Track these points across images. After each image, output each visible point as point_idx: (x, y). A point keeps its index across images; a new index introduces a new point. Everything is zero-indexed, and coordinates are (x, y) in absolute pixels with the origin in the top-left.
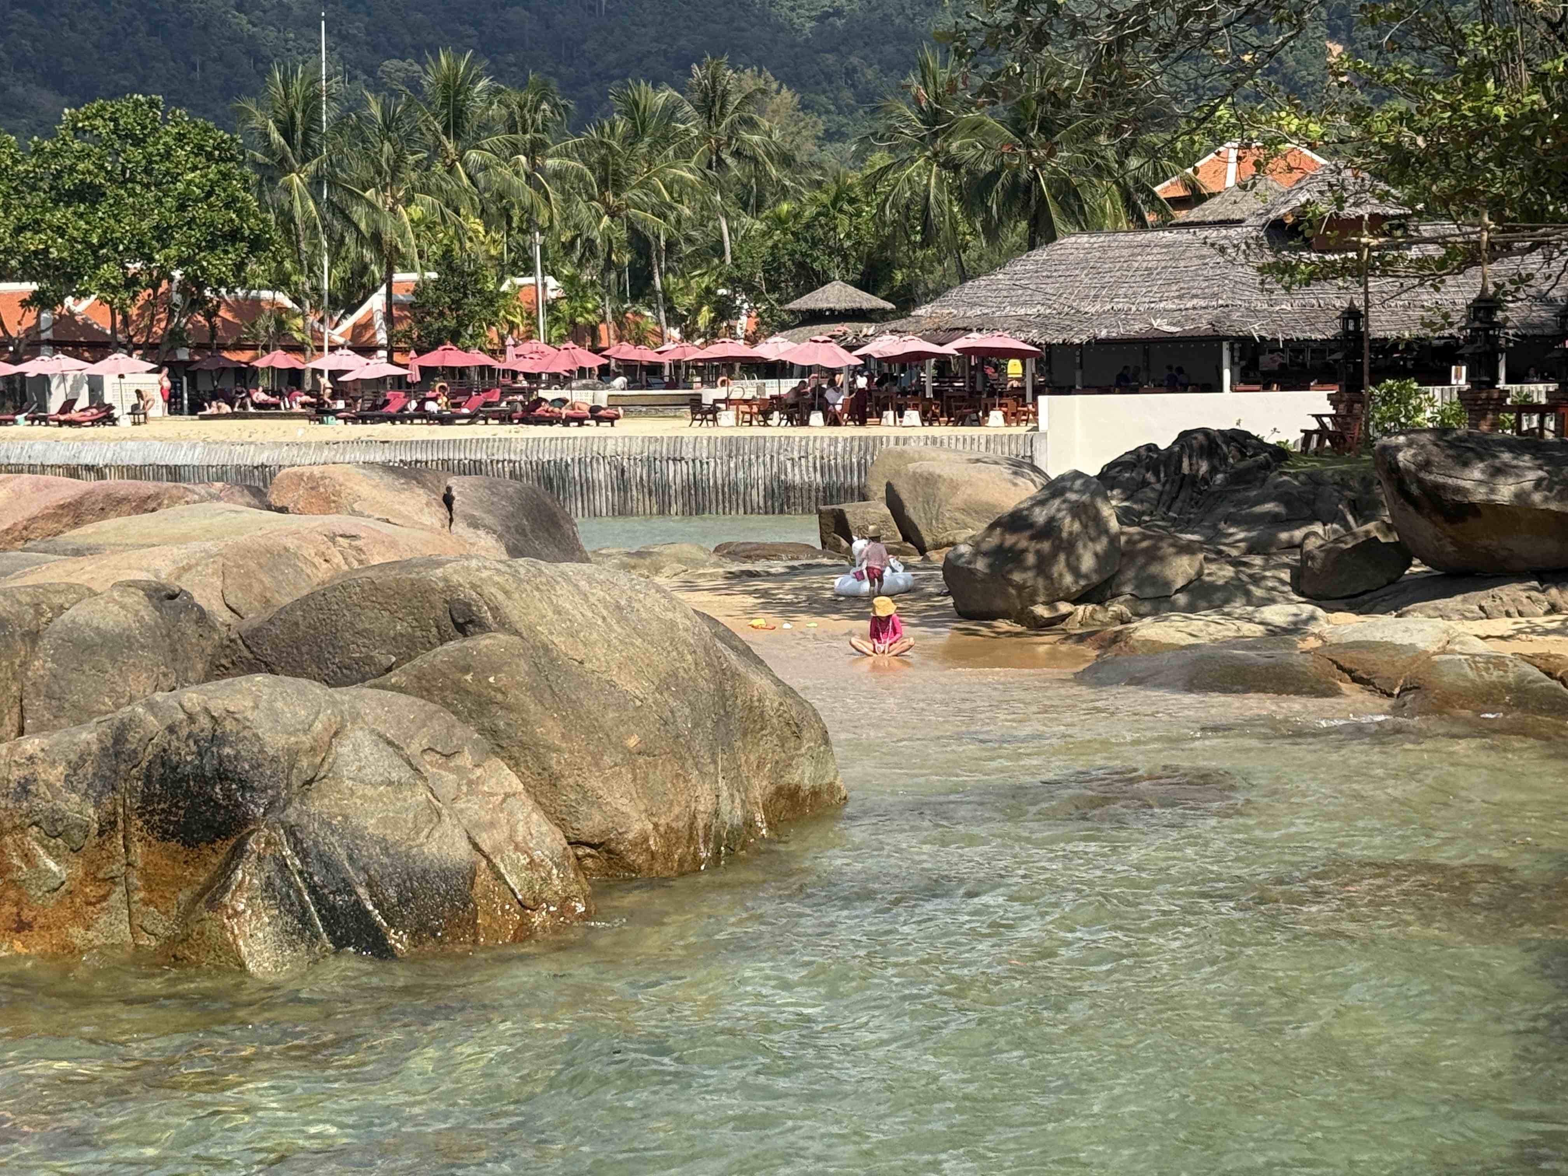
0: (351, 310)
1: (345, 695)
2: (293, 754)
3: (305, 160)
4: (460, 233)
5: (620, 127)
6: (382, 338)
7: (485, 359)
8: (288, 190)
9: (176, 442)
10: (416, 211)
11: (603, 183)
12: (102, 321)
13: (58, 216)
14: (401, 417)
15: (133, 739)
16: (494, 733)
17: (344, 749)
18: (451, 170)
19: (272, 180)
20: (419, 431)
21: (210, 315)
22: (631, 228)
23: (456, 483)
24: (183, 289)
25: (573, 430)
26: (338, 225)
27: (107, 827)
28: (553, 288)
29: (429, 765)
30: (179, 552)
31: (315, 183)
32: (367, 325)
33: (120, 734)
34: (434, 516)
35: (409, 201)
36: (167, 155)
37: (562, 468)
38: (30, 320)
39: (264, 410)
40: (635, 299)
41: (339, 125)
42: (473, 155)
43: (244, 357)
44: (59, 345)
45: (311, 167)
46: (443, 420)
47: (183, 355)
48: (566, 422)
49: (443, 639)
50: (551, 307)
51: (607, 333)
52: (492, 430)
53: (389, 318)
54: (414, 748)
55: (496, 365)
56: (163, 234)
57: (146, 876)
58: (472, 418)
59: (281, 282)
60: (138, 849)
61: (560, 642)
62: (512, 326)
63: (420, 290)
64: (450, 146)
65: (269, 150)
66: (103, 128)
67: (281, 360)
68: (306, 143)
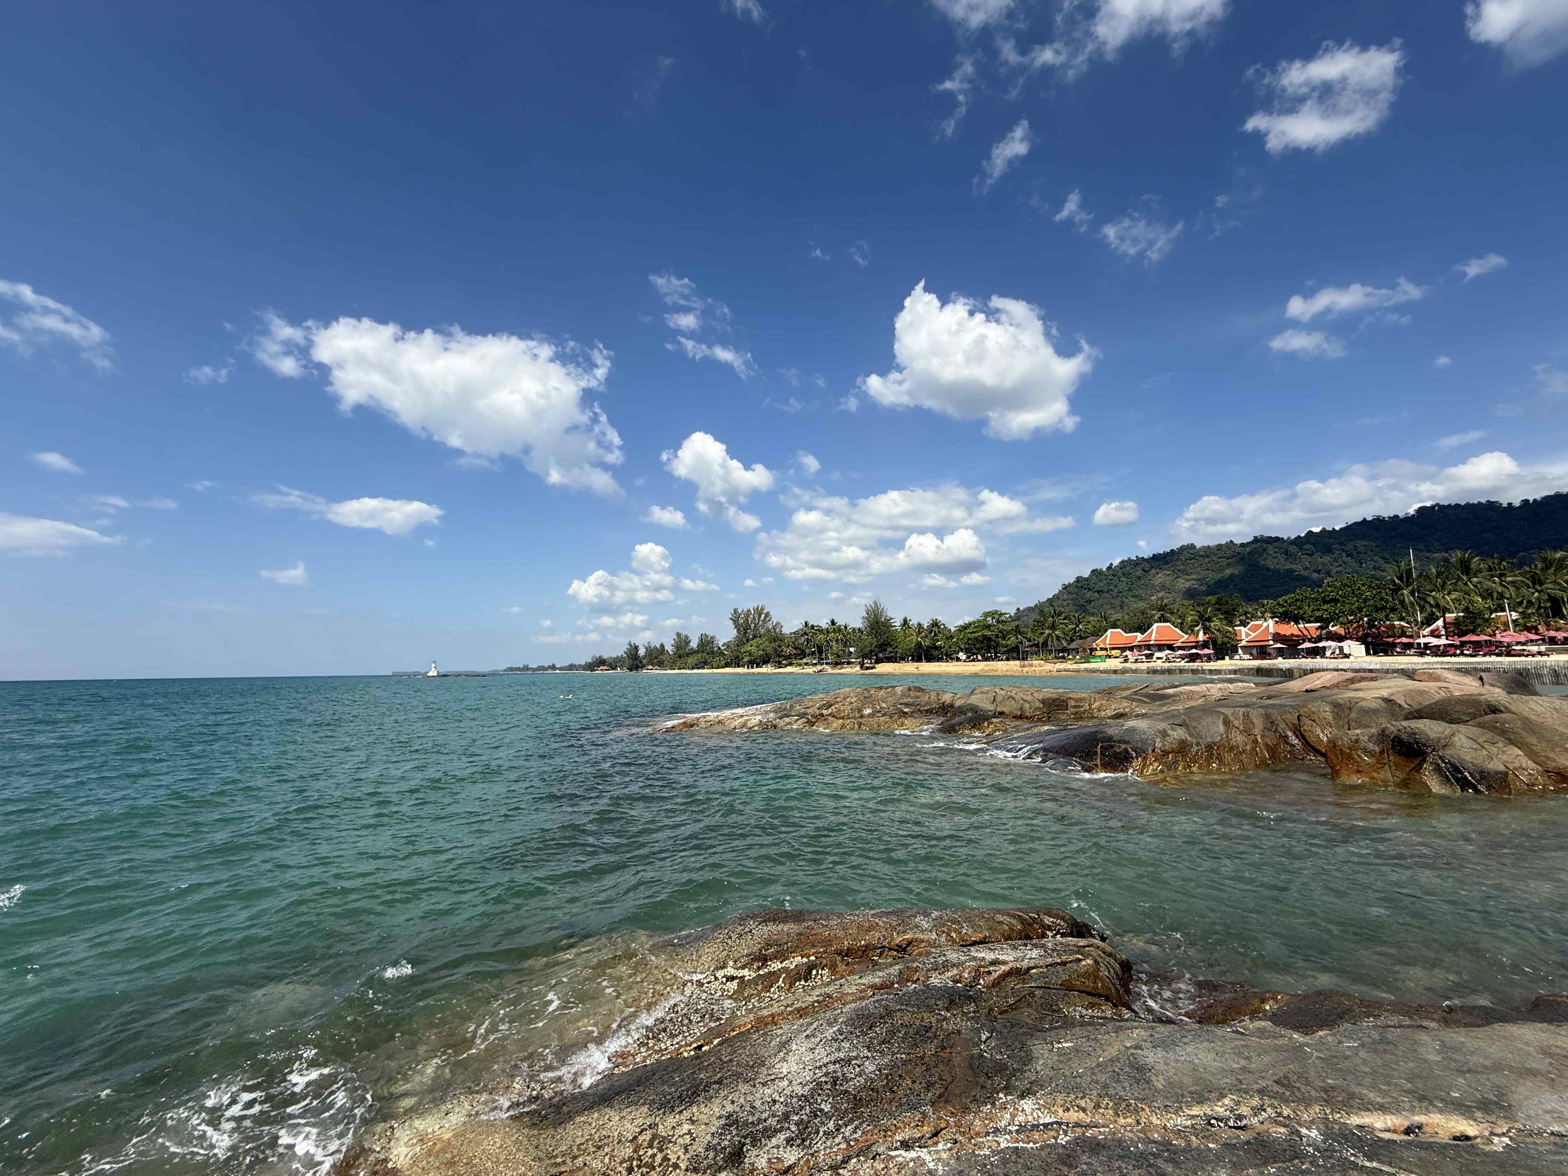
0: (1430, 625)
1: (1454, 726)
2: (1439, 739)
3: (1408, 586)
4: (1471, 602)
5: (1539, 566)
6: (1443, 633)
7: (1488, 638)
8: (1402, 595)
9: (1371, 663)
10: (1453, 597)
11: (1534, 583)
12: (1342, 632)
13: (1325, 607)
14: (1455, 655)
15: (1387, 732)
16: (1510, 739)
17: (1456, 739)
18: (1466, 584)
19: (1397, 593)
20: (1462, 659)
21: (1378, 629)
22: (1549, 595)
23: (1483, 675)
24: (1368, 623)
25: (1530, 658)
26: (1422, 603)
27: (1382, 752)
28: (1515, 615)
29: (1486, 745)
30: (1390, 691)
31: (1412, 593)
32: (1437, 629)
33: (1383, 731)
34: (1477, 683)
35: (1449, 594)
36: (1359, 589)
37: (1527, 670)
38: (1318, 633)
39: (1400, 654)
40: (1554, 617)
41: (1420, 576)
42: (1475, 580)
43: (1391, 640)
44: (1327, 639)
45: (1410, 588)
46: (1471, 656)
47: (1370, 639)
48: (1527, 656)
49: (1486, 714)
50: (1514, 621)
51: (1541, 629)
52: (1493, 658)
53: (1445, 627)
54: (1480, 740)
55: (1493, 639)
56: (1360, 610)
57: (1395, 765)
58: (1484, 655)
59: (1402, 619)
60: (1392, 758)
61: (1533, 717)
62: (1498, 628)
63: (1457, 618)
64: (1465, 578)
65: (1395, 584)
66: (1338, 584)
67: (1405, 640)
68: (1407, 581)
